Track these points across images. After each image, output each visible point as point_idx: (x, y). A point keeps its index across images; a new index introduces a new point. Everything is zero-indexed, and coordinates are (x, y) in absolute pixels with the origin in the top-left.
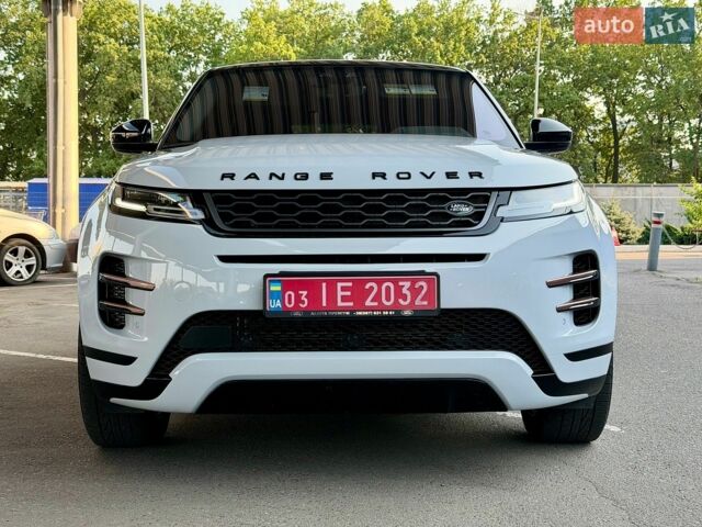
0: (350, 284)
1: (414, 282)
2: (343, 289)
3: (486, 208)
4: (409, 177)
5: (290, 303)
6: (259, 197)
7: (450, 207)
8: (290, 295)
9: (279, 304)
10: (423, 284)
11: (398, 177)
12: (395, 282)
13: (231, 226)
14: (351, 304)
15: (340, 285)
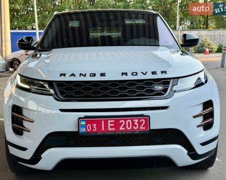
0: (113, 121)
1: (139, 120)
2: (111, 123)
3: (168, 86)
4: (137, 74)
5: (89, 129)
6: (76, 84)
7: (153, 87)
8: (89, 126)
9: (85, 130)
10: (143, 120)
11: (132, 75)
12: (132, 120)
13: (64, 97)
14: (114, 129)
15: (109, 121)
